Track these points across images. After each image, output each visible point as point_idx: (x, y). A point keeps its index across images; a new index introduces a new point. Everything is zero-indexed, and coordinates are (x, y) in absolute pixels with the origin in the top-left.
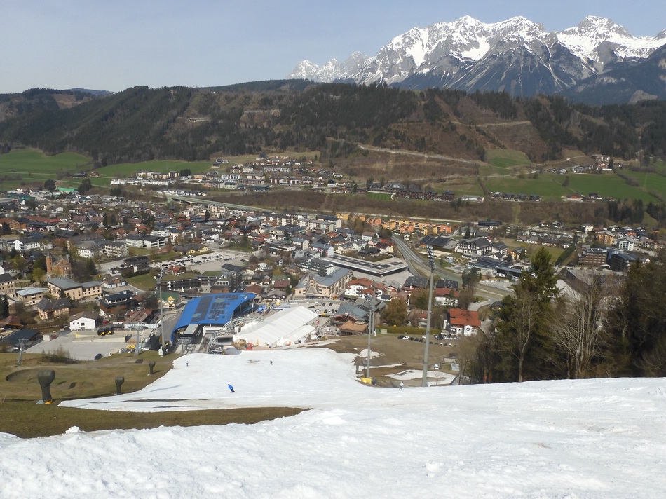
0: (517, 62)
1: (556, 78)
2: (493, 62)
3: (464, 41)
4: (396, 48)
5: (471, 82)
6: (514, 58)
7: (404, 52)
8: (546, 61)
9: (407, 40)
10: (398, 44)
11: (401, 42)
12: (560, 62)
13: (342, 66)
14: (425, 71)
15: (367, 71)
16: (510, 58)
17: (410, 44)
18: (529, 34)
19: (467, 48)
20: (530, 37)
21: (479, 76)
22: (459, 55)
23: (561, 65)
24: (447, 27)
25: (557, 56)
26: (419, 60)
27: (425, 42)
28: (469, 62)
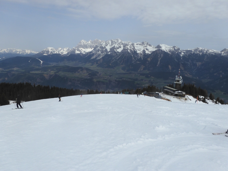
0: (126, 54)
1: (133, 58)
2: (122, 53)
3: (118, 47)
4: (103, 46)
5: (117, 58)
6: (126, 53)
7: (105, 48)
8: (132, 54)
9: (106, 44)
10: (104, 45)
11: (105, 45)
12: (134, 55)
13: (93, 42)
14: (110, 53)
15: (97, 51)
16: (125, 53)
17: (107, 45)
18: (130, 47)
19: (118, 48)
20: (130, 48)
21: (119, 57)
22: (116, 51)
23: (135, 55)
24: (115, 41)
25: (134, 53)
26: (109, 50)
27: (110, 44)
28: (118, 52)
